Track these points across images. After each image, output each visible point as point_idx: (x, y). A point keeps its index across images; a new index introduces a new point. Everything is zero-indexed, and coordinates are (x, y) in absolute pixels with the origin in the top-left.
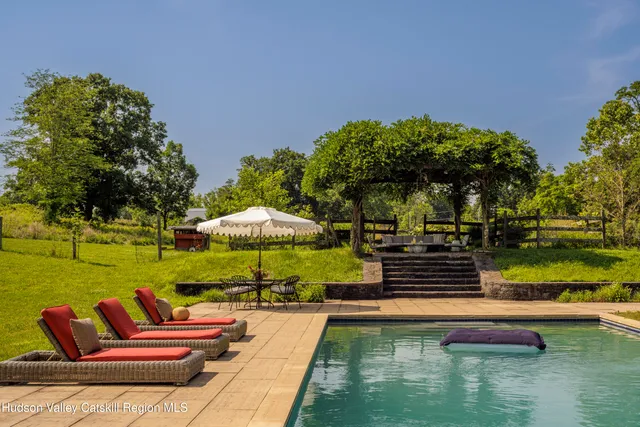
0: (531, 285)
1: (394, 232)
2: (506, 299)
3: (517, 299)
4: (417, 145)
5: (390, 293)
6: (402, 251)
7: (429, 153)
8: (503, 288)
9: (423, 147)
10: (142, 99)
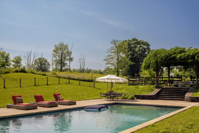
0: (197, 97)
1: (181, 81)
2: (188, 101)
3: (192, 102)
4: (172, 55)
5: (157, 98)
6: (178, 86)
7: (175, 57)
8: (188, 98)
9: (174, 55)
10: (147, 44)
